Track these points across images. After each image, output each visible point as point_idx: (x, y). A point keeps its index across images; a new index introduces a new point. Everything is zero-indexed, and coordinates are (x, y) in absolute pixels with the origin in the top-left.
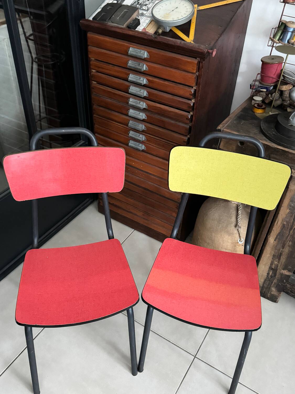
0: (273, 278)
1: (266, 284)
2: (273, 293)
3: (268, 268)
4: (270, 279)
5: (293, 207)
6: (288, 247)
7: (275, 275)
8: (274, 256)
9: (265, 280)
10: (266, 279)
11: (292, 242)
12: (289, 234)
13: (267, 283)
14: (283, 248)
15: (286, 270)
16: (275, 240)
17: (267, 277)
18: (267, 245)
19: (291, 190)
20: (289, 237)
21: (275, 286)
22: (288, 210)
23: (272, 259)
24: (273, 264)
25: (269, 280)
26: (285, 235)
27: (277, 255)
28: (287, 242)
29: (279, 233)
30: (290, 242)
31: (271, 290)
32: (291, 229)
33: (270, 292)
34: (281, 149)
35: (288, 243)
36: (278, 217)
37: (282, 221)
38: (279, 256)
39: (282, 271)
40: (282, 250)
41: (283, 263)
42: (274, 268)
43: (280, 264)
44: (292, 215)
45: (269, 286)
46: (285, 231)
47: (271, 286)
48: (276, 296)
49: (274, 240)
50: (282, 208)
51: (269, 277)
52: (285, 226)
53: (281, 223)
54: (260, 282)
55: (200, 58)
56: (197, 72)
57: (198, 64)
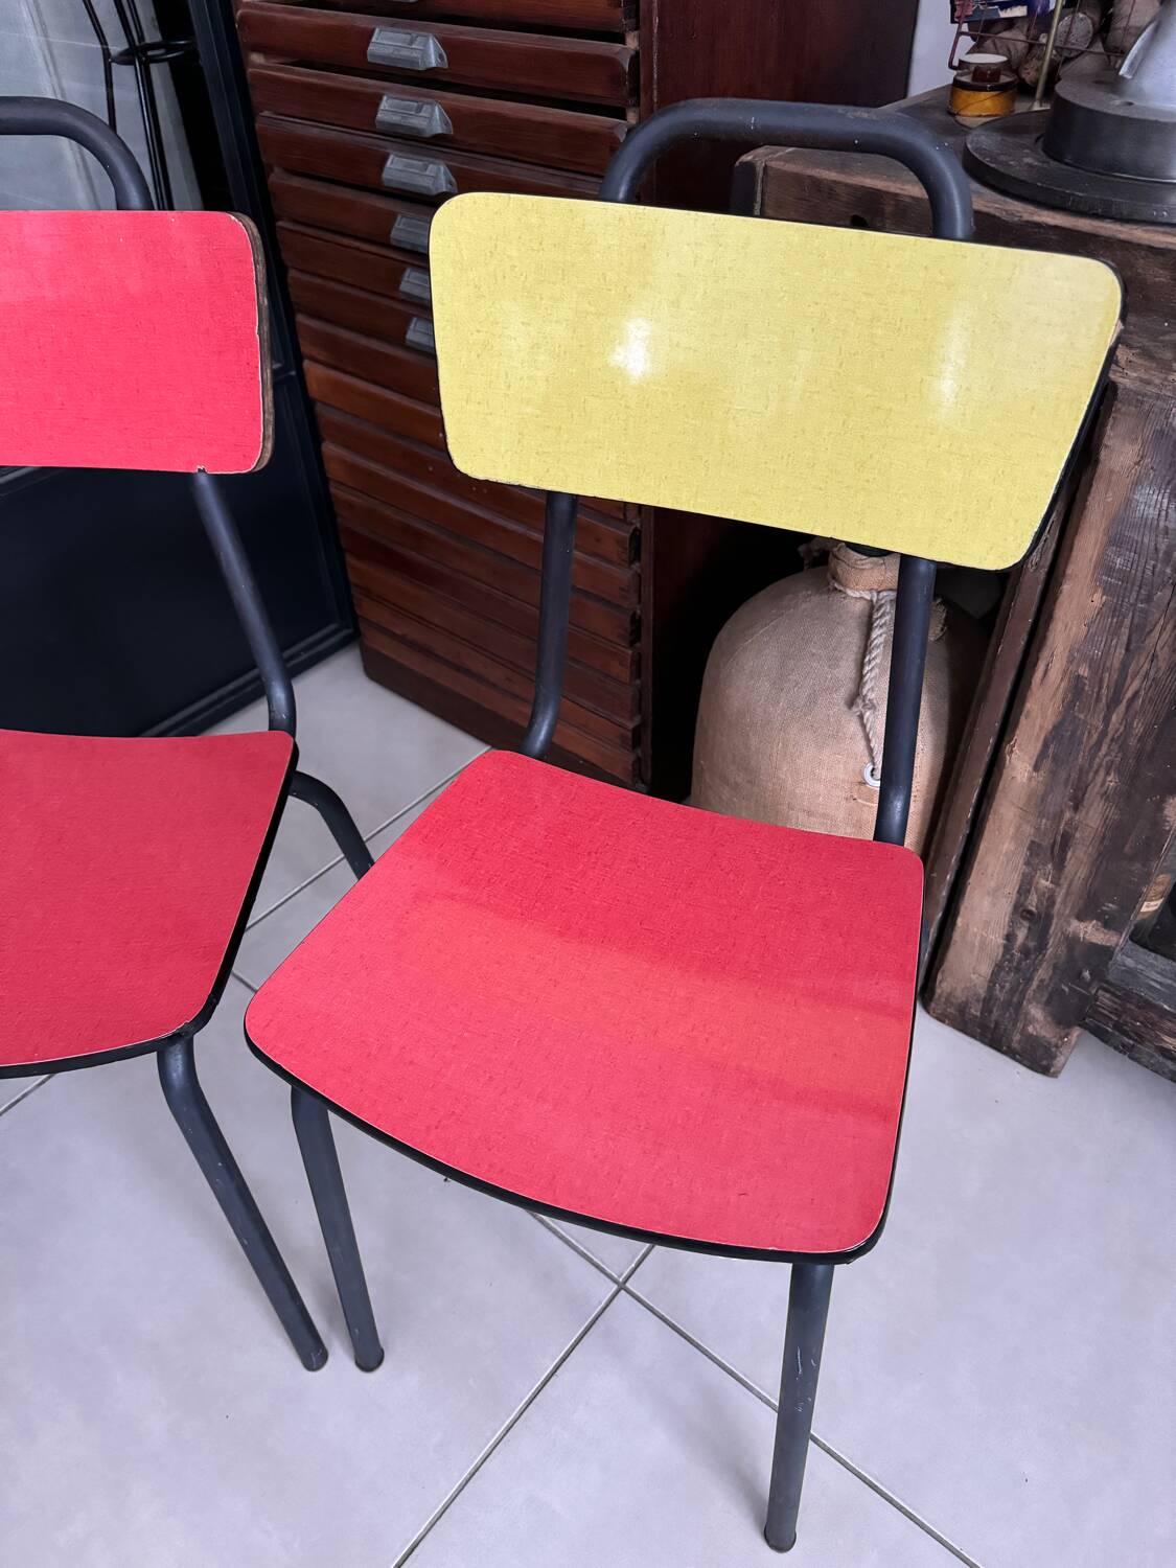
0: (1033, 957)
1: (1003, 987)
2: (1035, 1029)
3: (1010, 908)
4: (1019, 963)
5: (1125, 577)
6: (1102, 802)
7: (1042, 946)
8: (1034, 848)
9: (996, 965)
10: (1002, 962)
11: (1119, 772)
12: (1104, 733)
13: (1004, 980)
14: (1076, 809)
15: (1094, 922)
16: (1036, 768)
17: (1003, 955)
18: (999, 795)
19: (1112, 472)
20: (1104, 748)
21: (1044, 999)
22: (1096, 596)
23: (1027, 863)
24: (1029, 891)
25: (1017, 970)
26: (1085, 740)
27: (1046, 843)
28: (1097, 772)
29: (1056, 728)
30: (1108, 773)
31: (1027, 1013)
32: (1114, 701)
33: (1020, 1025)
34: (1056, 227)
35: (1099, 779)
36: (1049, 643)
37: (1071, 659)
38: (1057, 848)
39: (1075, 923)
40: (1071, 819)
41: (1075, 882)
42: (1034, 909)
43: (1064, 891)
44: (1120, 624)
45: (1017, 995)
46: (1082, 716)
47: (1027, 997)
48: (1049, 1043)
49: (1030, 768)
50: (1066, 587)
51: (1012, 955)
52: (1083, 689)
53: (1065, 672)
54: (976, 976)
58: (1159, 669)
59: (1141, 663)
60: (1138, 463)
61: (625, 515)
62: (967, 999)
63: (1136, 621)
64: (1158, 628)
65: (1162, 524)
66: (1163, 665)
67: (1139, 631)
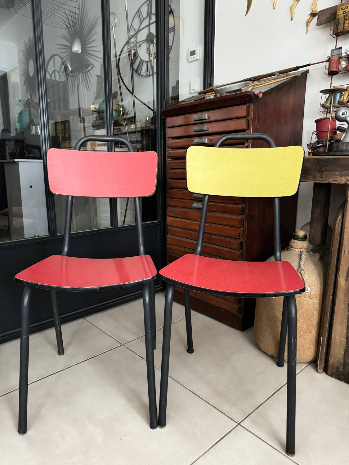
3: (346, 328)
10: (346, 348)
16: (346, 280)
17: (347, 346)
18: (338, 290)
49: (345, 281)
54: (340, 355)
55: (249, 103)
56: (247, 115)
57: (248, 108)
61: (239, 237)
62: (338, 365)
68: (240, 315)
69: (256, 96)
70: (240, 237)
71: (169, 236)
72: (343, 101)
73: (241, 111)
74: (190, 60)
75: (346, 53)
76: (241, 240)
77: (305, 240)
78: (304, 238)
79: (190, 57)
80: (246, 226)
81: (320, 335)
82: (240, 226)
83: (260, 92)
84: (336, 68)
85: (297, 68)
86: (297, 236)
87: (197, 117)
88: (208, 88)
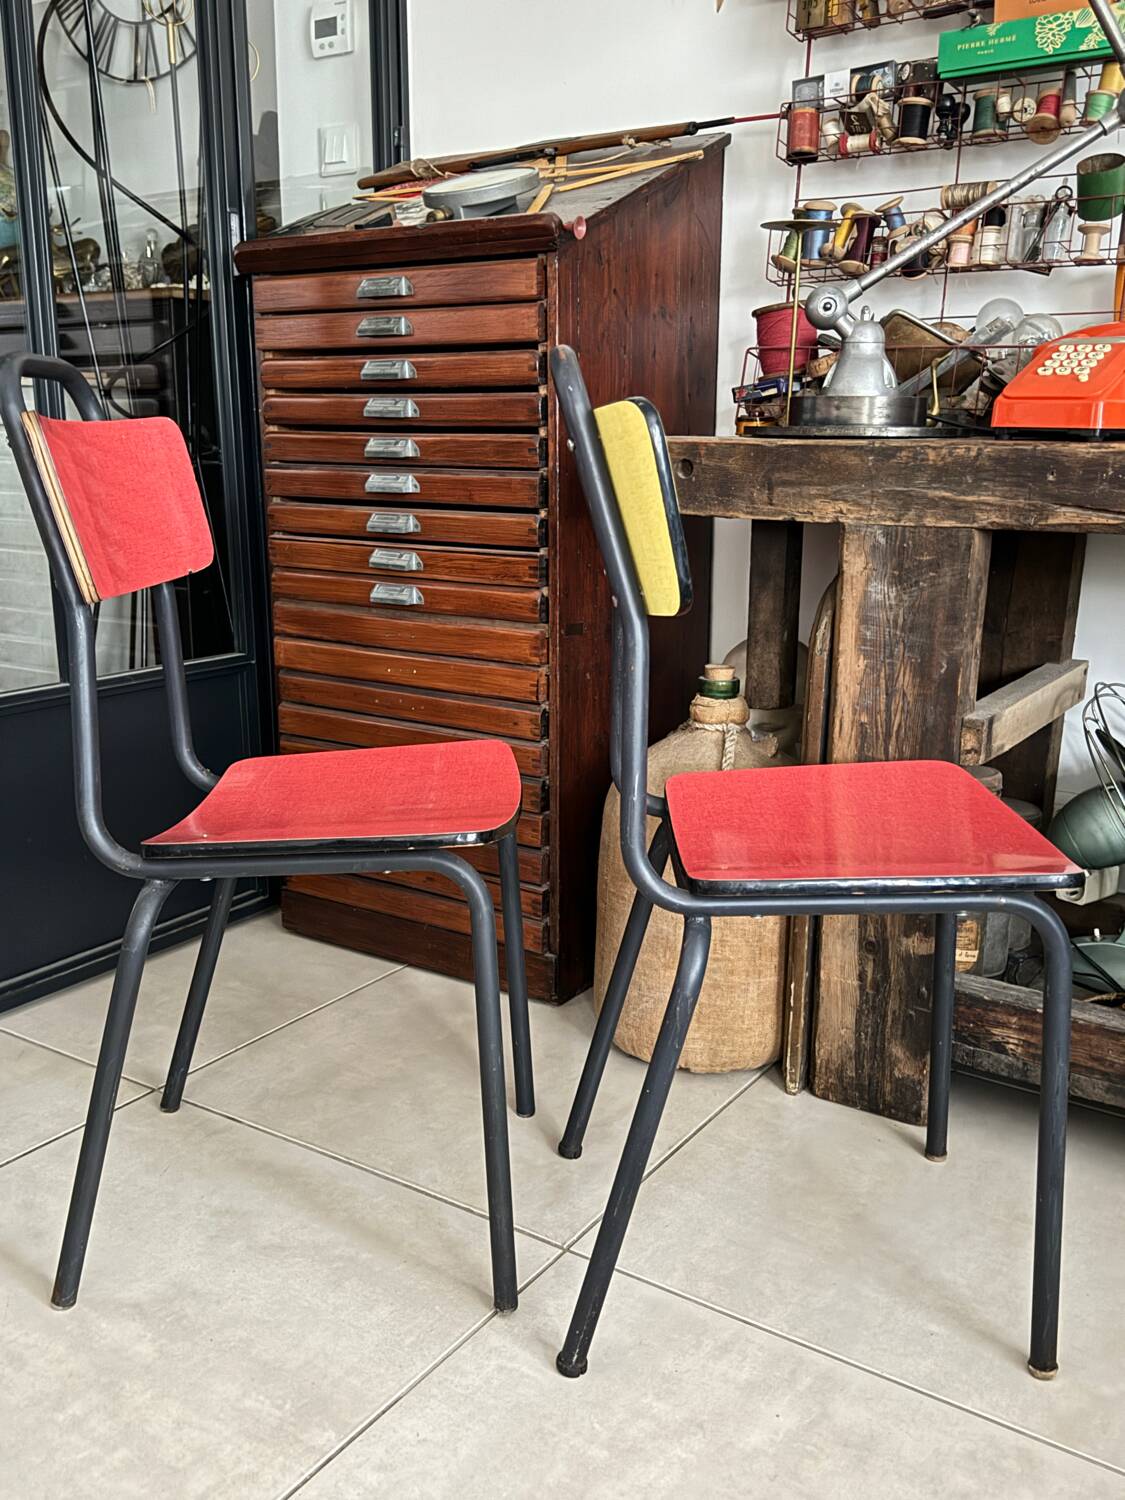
0: (882, 990)
1: (866, 1034)
2: (899, 1070)
3: (856, 947)
4: (874, 1002)
5: (874, 644)
7: (886, 976)
9: (858, 1011)
10: (861, 1006)
13: (867, 1027)
15: (917, 934)
17: (861, 997)
19: (852, 576)
21: (899, 1032)
22: (861, 662)
24: (867, 923)
25: (873, 1009)
31: (891, 1055)
32: (887, 739)
33: (887, 1072)
36: (838, 705)
37: (855, 712)
39: (904, 941)
42: (873, 939)
44: (879, 677)
45: (879, 1037)
46: (871, 754)
47: (887, 1037)
48: (913, 1081)
50: (842, 660)
51: (867, 993)
52: (866, 732)
53: (853, 723)
54: (845, 1030)
55: (545, 252)
56: (540, 293)
57: (543, 269)
58: (908, 704)
59: (898, 699)
60: (865, 568)
61: (537, 698)
62: (842, 1061)
63: (887, 672)
64: (902, 673)
65: (887, 603)
66: (910, 699)
67: (891, 679)
68: (548, 955)
69: (567, 232)
70: (540, 696)
71: (284, 707)
72: (833, 250)
73: (521, 277)
74: (317, 53)
75: (835, 99)
76: (544, 706)
77: (734, 696)
78: (732, 691)
79: (315, 43)
80: (555, 660)
81: (789, 979)
82: (536, 660)
83: (579, 220)
84: (810, 145)
85: (692, 128)
86: (709, 683)
87: (371, 288)
88: (389, 166)
